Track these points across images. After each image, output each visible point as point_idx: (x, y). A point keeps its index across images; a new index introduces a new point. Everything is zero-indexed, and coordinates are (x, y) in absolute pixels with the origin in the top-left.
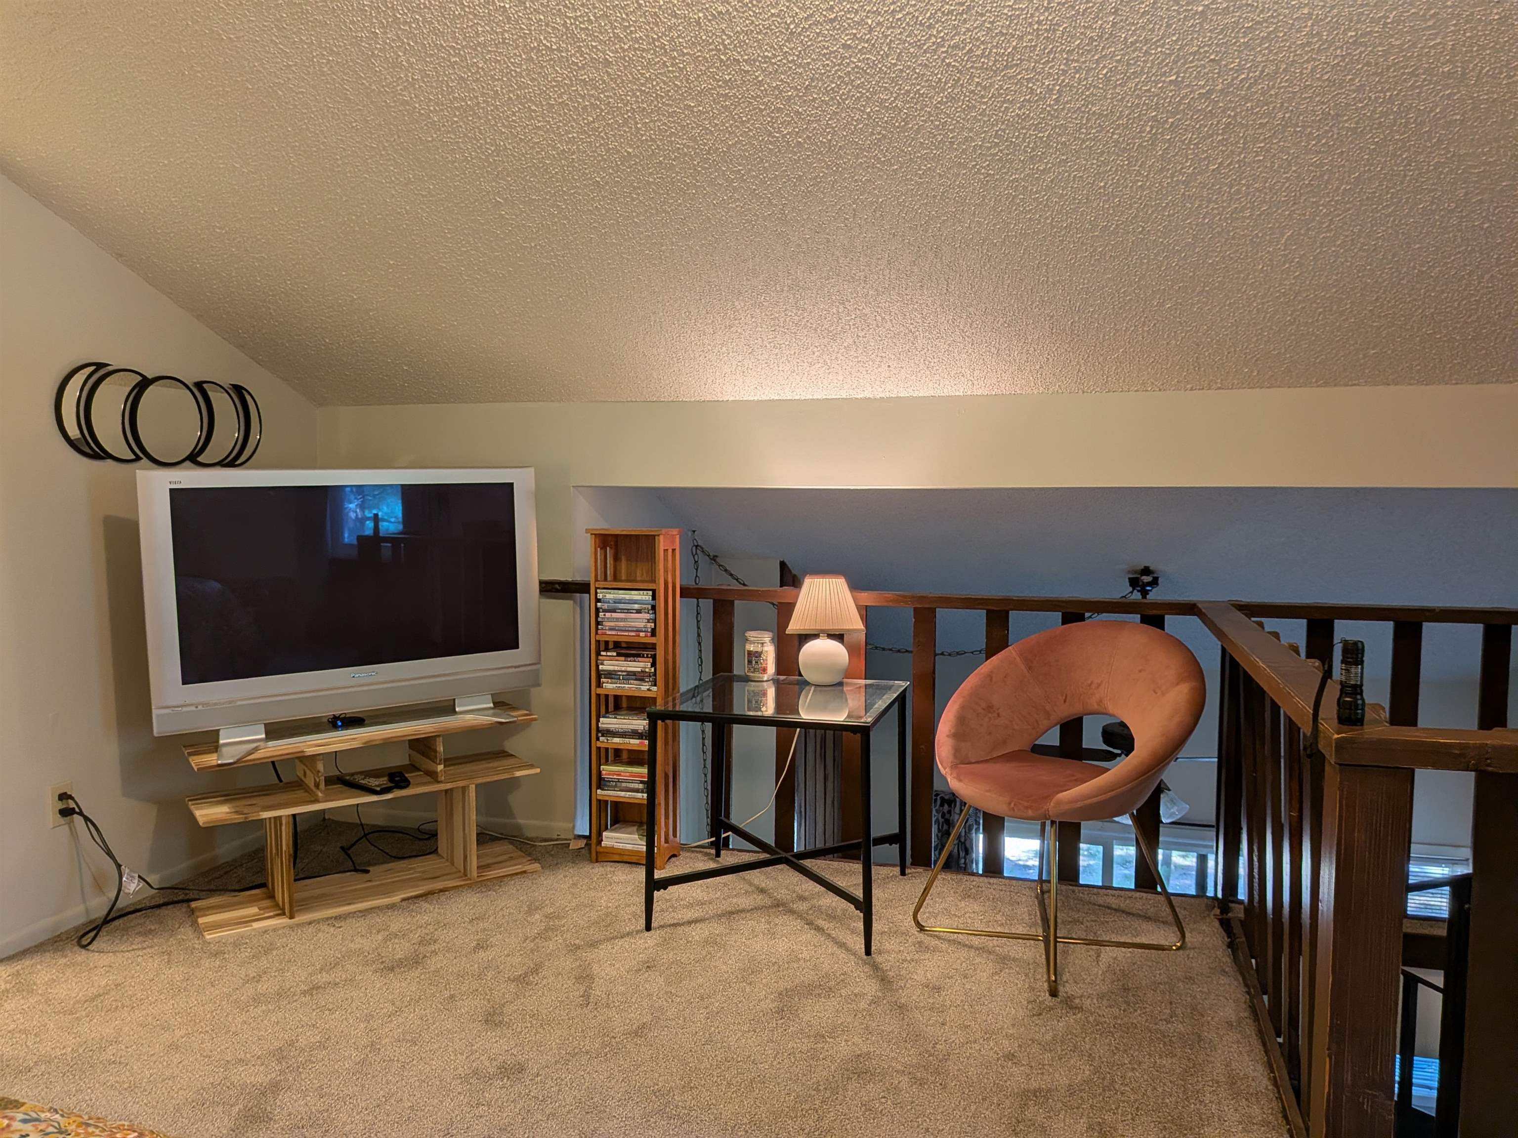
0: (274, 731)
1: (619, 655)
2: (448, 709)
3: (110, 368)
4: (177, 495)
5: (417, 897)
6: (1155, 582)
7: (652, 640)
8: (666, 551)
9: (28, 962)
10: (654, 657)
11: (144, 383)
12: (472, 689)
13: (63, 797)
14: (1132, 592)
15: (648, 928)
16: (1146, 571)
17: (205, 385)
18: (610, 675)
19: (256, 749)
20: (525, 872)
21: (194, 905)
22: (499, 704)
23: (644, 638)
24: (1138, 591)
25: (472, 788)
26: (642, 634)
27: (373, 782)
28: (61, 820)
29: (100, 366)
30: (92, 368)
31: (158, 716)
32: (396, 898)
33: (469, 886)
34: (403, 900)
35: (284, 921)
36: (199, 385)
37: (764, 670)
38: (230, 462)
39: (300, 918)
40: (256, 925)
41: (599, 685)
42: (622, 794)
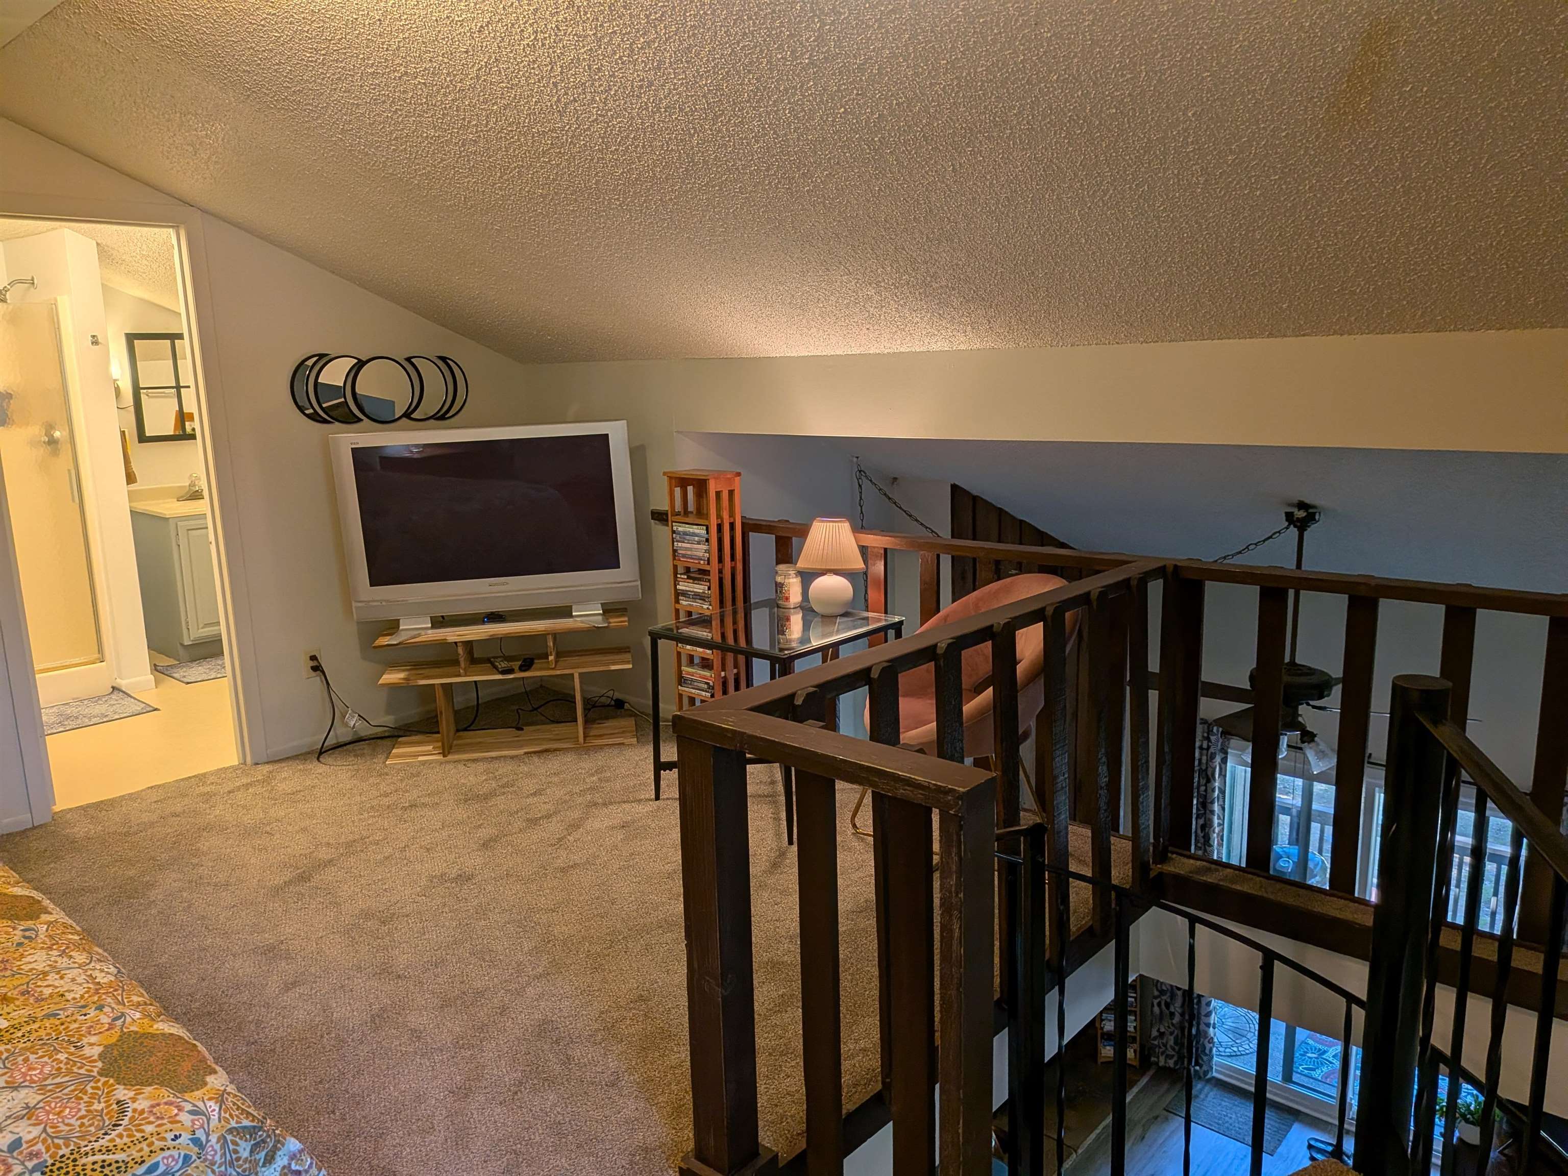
0: (439, 622)
1: (689, 578)
2: (565, 612)
3: (333, 356)
4: (358, 454)
5: (535, 752)
6: (1311, 518)
7: (707, 568)
8: (718, 494)
9: (283, 765)
10: (709, 581)
11: (361, 364)
12: (585, 598)
13: (313, 658)
14: (1287, 528)
15: (657, 798)
16: (1302, 505)
17: (413, 360)
18: (684, 594)
19: (419, 635)
20: (623, 744)
21: (400, 739)
22: (609, 610)
23: (703, 565)
24: (1295, 526)
25: (576, 676)
26: (702, 562)
27: (503, 665)
28: (313, 674)
29: (321, 356)
30: (315, 359)
31: (357, 608)
32: (522, 752)
33: (577, 749)
34: (526, 753)
35: (440, 757)
36: (409, 360)
37: (787, 599)
38: (441, 416)
39: (450, 757)
40: (420, 758)
41: (677, 601)
42: (693, 691)
